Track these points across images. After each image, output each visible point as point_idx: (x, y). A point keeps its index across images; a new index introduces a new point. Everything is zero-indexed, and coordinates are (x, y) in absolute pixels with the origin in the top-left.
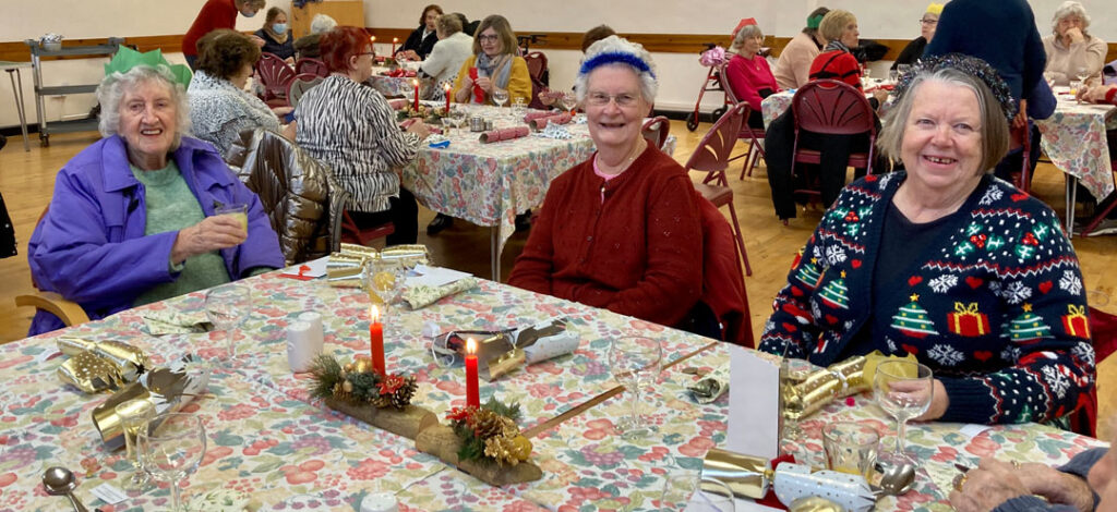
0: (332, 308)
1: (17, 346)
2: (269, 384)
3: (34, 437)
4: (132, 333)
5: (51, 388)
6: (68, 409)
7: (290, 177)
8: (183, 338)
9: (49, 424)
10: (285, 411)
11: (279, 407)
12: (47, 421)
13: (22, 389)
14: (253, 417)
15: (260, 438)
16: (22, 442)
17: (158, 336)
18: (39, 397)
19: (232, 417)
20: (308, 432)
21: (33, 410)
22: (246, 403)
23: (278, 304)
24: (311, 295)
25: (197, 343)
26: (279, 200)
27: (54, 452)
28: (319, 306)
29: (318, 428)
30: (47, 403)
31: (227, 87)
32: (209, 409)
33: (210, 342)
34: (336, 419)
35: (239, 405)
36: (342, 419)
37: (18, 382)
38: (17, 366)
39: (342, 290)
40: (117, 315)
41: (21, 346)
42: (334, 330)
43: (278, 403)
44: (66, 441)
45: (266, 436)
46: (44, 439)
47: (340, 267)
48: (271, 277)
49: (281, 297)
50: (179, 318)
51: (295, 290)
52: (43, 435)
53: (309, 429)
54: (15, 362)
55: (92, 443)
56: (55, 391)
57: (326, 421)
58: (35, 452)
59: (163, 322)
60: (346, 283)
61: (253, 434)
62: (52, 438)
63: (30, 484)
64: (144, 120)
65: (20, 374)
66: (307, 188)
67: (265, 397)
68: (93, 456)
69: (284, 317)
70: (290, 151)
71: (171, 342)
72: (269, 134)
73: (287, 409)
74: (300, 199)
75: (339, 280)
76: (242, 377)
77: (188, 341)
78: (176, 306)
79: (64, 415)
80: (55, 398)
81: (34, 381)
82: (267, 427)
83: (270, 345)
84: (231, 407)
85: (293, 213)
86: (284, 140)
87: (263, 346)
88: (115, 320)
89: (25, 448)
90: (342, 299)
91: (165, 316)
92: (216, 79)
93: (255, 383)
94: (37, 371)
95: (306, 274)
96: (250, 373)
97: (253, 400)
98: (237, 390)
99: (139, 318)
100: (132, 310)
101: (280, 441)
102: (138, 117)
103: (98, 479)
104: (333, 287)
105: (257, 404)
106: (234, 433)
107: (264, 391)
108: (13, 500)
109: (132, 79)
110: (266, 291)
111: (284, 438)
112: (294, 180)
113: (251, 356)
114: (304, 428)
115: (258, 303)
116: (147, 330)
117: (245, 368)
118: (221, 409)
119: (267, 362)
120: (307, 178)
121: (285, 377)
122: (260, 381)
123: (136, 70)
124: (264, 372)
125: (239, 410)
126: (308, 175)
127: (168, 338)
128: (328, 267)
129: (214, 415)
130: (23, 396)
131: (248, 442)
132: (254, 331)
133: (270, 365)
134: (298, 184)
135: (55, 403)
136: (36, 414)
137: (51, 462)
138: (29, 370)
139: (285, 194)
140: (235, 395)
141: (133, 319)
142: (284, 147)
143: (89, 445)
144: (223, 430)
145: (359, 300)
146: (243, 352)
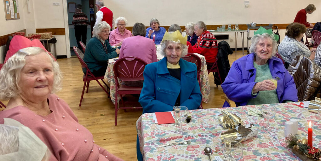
0: (307, 118)
1: (213, 110)
2: (276, 139)
3: (207, 137)
4: (243, 113)
5: (216, 124)
6: (218, 131)
7: (310, 72)
8: (256, 118)
9: (212, 134)
10: (278, 149)
11: (277, 147)
12: (211, 133)
13: (210, 122)
14: (267, 149)
15: (266, 156)
16: (204, 137)
17: (250, 115)
18: (213, 126)
19: (261, 146)
20: (282, 159)
21: (210, 129)
22: (267, 143)
23: (289, 113)
24: (301, 113)
25: (260, 120)
26: (305, 79)
27: (210, 143)
28: (302, 117)
29: (286, 158)
30: (214, 128)
31: (295, 41)
32: (255, 142)
33: (264, 121)
34: (293, 157)
35: (264, 143)
36: (296, 158)
37: (209, 120)
38: (211, 115)
39: (312, 113)
40: (241, 107)
41: (214, 110)
42: (304, 127)
43: (277, 146)
44: (214, 140)
45: (269, 156)
46: (209, 138)
47: (313, 105)
48: (290, 104)
49: (291, 111)
50: (257, 111)
51: (296, 110)
52: (210, 137)
53: (283, 157)
54: (211, 114)
55: (220, 143)
56: (217, 125)
57: (290, 157)
58: (206, 141)
59: (253, 111)
60: (314, 111)
61: (265, 154)
62: (211, 138)
63: (202, 150)
64: (263, 50)
65: (211, 118)
66: (315, 76)
67: (274, 143)
68: (219, 147)
69: (289, 118)
70: (311, 63)
71: (253, 118)
72: (305, 57)
73: (279, 149)
74: (312, 80)
75: (312, 110)
76: (269, 134)
77: (258, 119)
78: (258, 108)
79: (216, 133)
80: (216, 127)
81: (213, 121)
82: (270, 153)
83: (281, 126)
84: (262, 143)
85: (309, 84)
86: (309, 60)
87: (279, 126)
88: (240, 108)
89: (204, 139)
90: (311, 117)
91: (253, 110)
92: (291, 38)
93: (272, 138)
94: (215, 118)
95: (302, 105)
96: (272, 134)
97: (269, 143)
98: (266, 138)
99: (247, 109)
100: (246, 106)
101: (272, 159)
102: (262, 48)
103: (218, 154)
104: (309, 111)
105: (270, 145)
106: (259, 152)
107: (274, 141)
108: (196, 153)
109: (263, 37)
110: (287, 109)
111: (274, 158)
112: (311, 73)
113: (274, 129)
114: (282, 156)
115: (283, 112)
116: (247, 113)
117: (271, 132)
118: (258, 143)
119: (279, 131)
120: (315, 73)
121: (282, 138)
122: (274, 137)
123: (264, 34)
124: (276, 135)
125: (264, 145)
126: (316, 72)
127: (252, 117)
128: (309, 104)
129: (256, 144)
130: (209, 124)
131: (262, 156)
132: (278, 121)
133: (279, 133)
134: (312, 75)
135: (216, 128)
136: (210, 130)
137: (209, 145)
138: (213, 117)
139: (308, 78)
140: (265, 140)
141: (245, 109)
142: (309, 62)
143: (219, 143)
144: (257, 150)
145: (317, 118)
146: (272, 127)
